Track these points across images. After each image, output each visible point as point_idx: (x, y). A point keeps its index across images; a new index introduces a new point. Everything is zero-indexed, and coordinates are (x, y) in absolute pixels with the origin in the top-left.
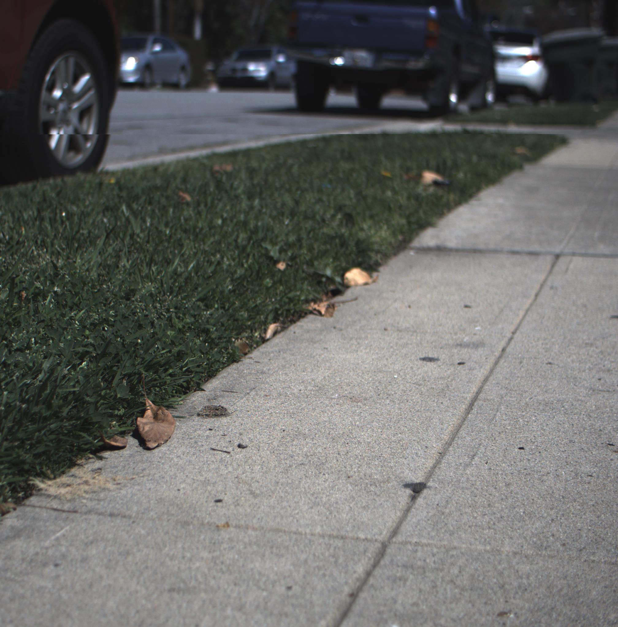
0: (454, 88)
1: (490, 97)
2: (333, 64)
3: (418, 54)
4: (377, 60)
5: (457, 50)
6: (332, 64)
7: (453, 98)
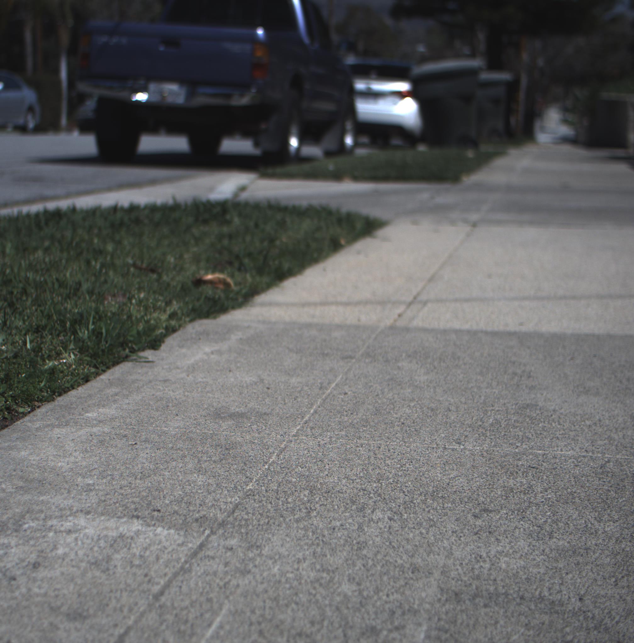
0: (294, 129)
3: (244, 87)
4: (190, 95)
5: (296, 82)
7: (294, 142)
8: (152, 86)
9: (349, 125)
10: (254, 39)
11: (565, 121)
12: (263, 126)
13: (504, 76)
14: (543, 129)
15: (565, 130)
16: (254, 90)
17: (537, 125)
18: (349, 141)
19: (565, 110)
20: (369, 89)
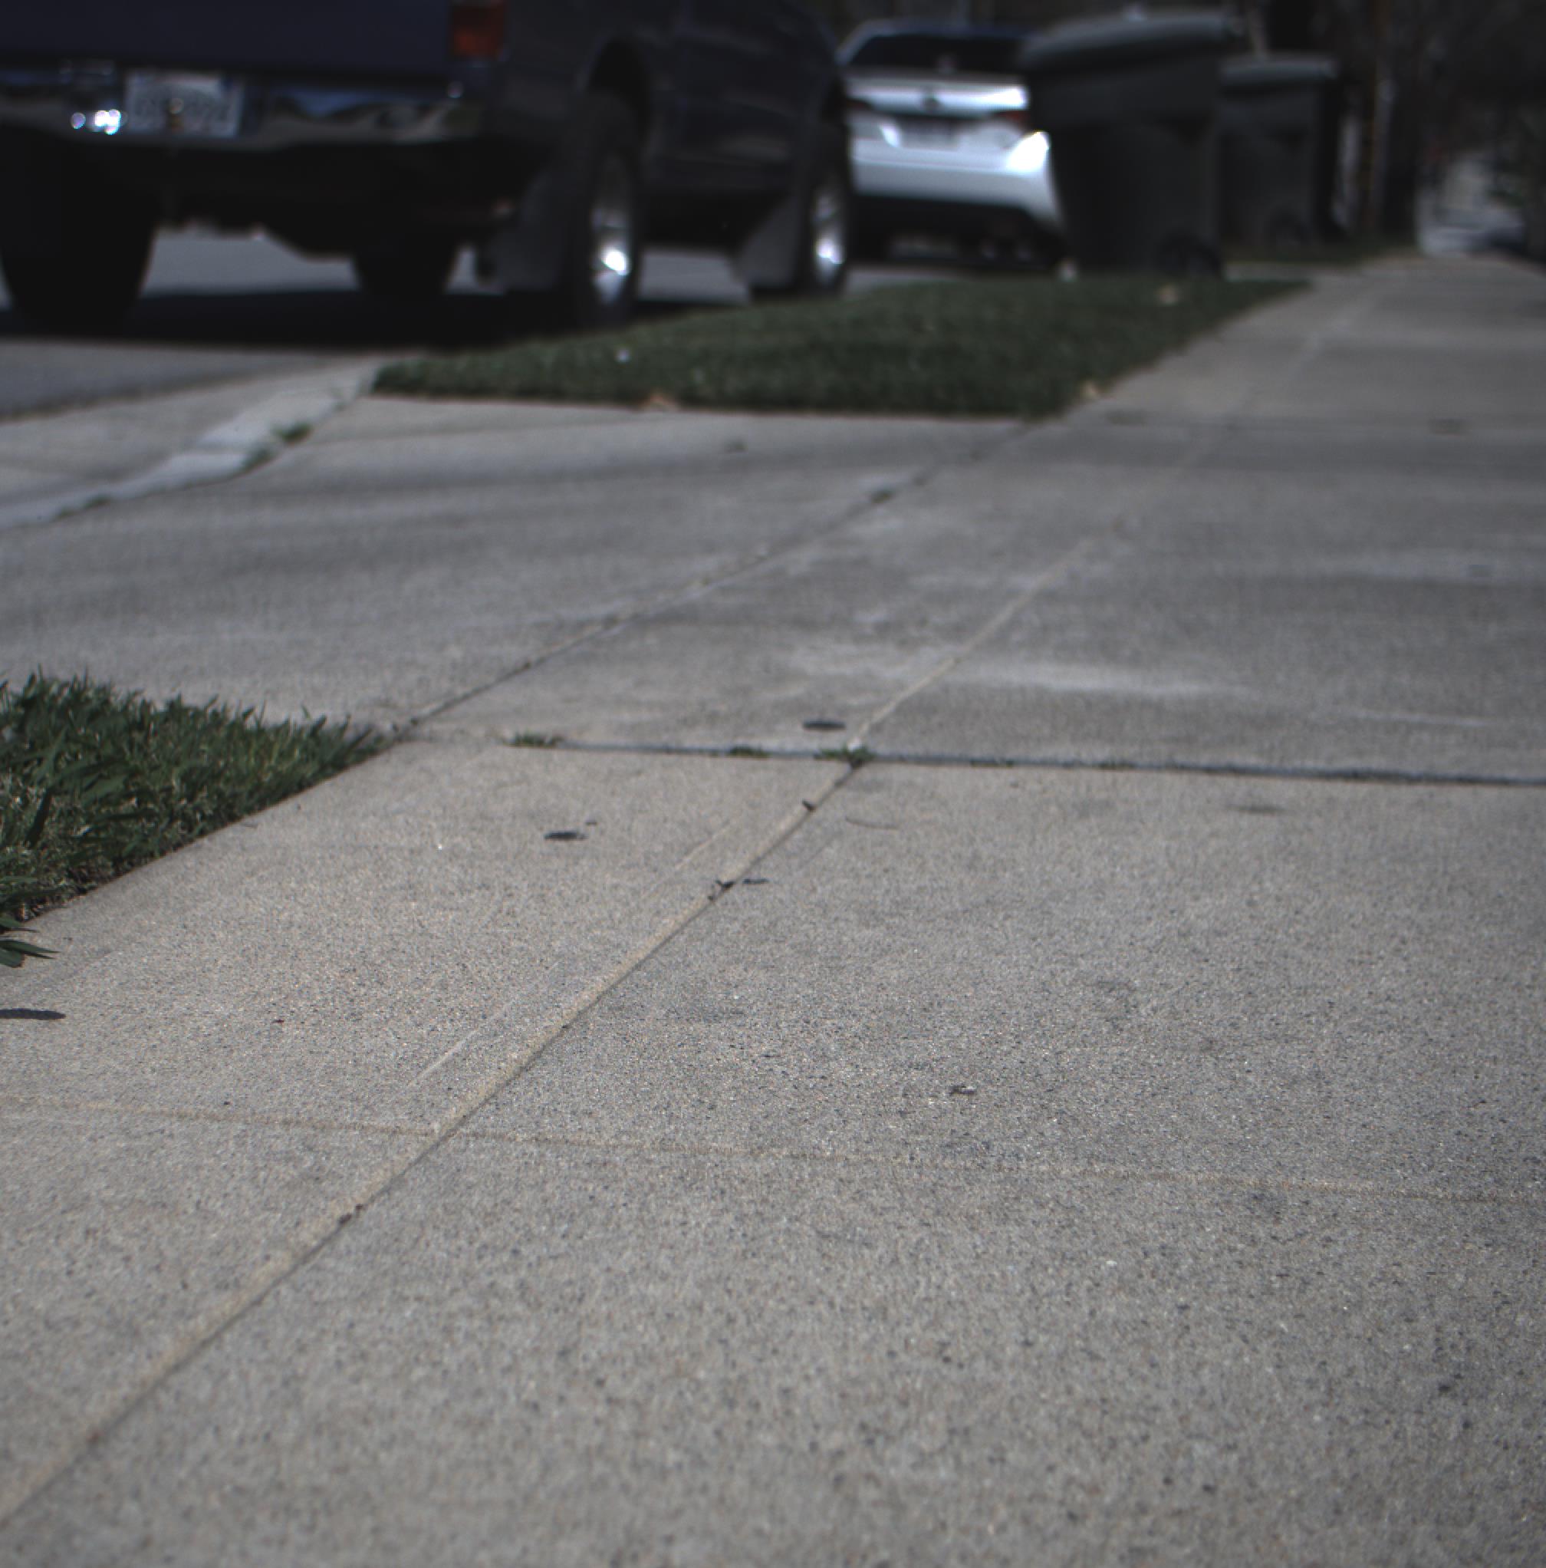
4: (253, 113)
8: (137, 85)
9: (826, 208)
11: (1498, 195)
12: (503, 210)
13: (1315, 66)
14: (1441, 216)
15: (1498, 218)
16: (455, 94)
17: (1425, 204)
18: (828, 253)
19: (1500, 166)
20: (932, 103)
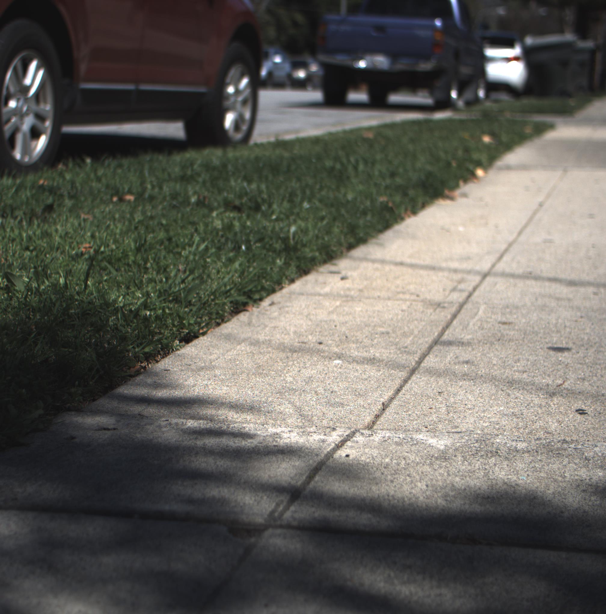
1: (481, 93)
2: (357, 67)
3: (427, 58)
4: (393, 63)
5: (457, 55)
6: (355, 66)
7: (454, 95)
8: (369, 58)
10: (434, 27)
